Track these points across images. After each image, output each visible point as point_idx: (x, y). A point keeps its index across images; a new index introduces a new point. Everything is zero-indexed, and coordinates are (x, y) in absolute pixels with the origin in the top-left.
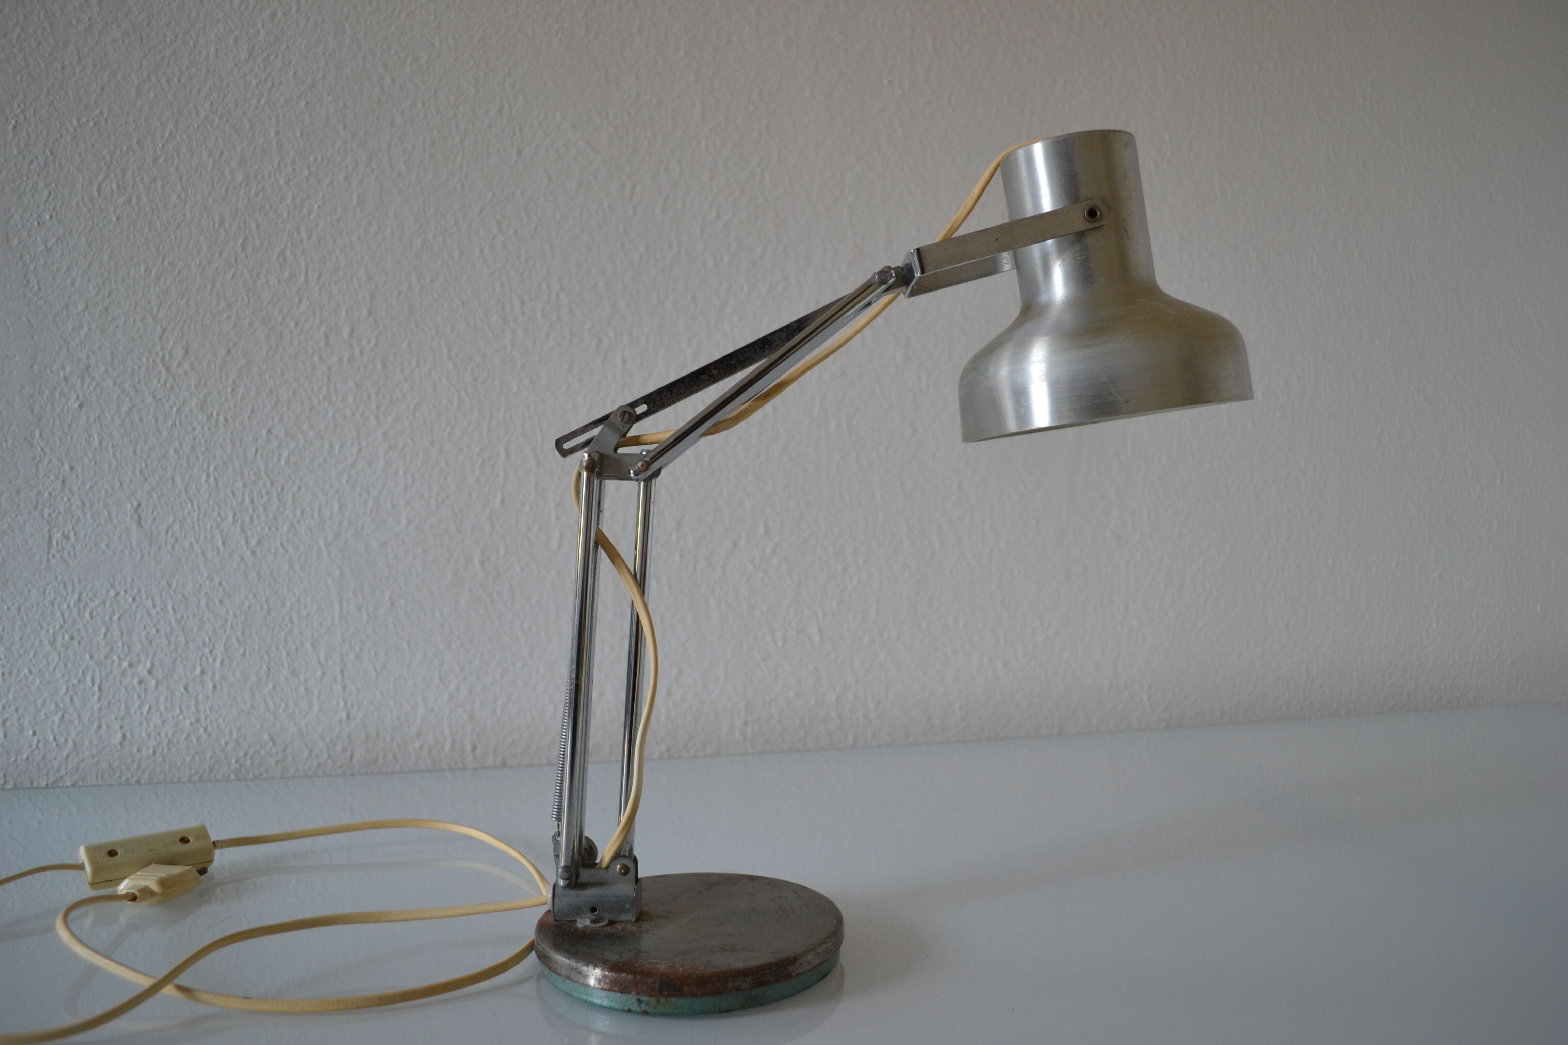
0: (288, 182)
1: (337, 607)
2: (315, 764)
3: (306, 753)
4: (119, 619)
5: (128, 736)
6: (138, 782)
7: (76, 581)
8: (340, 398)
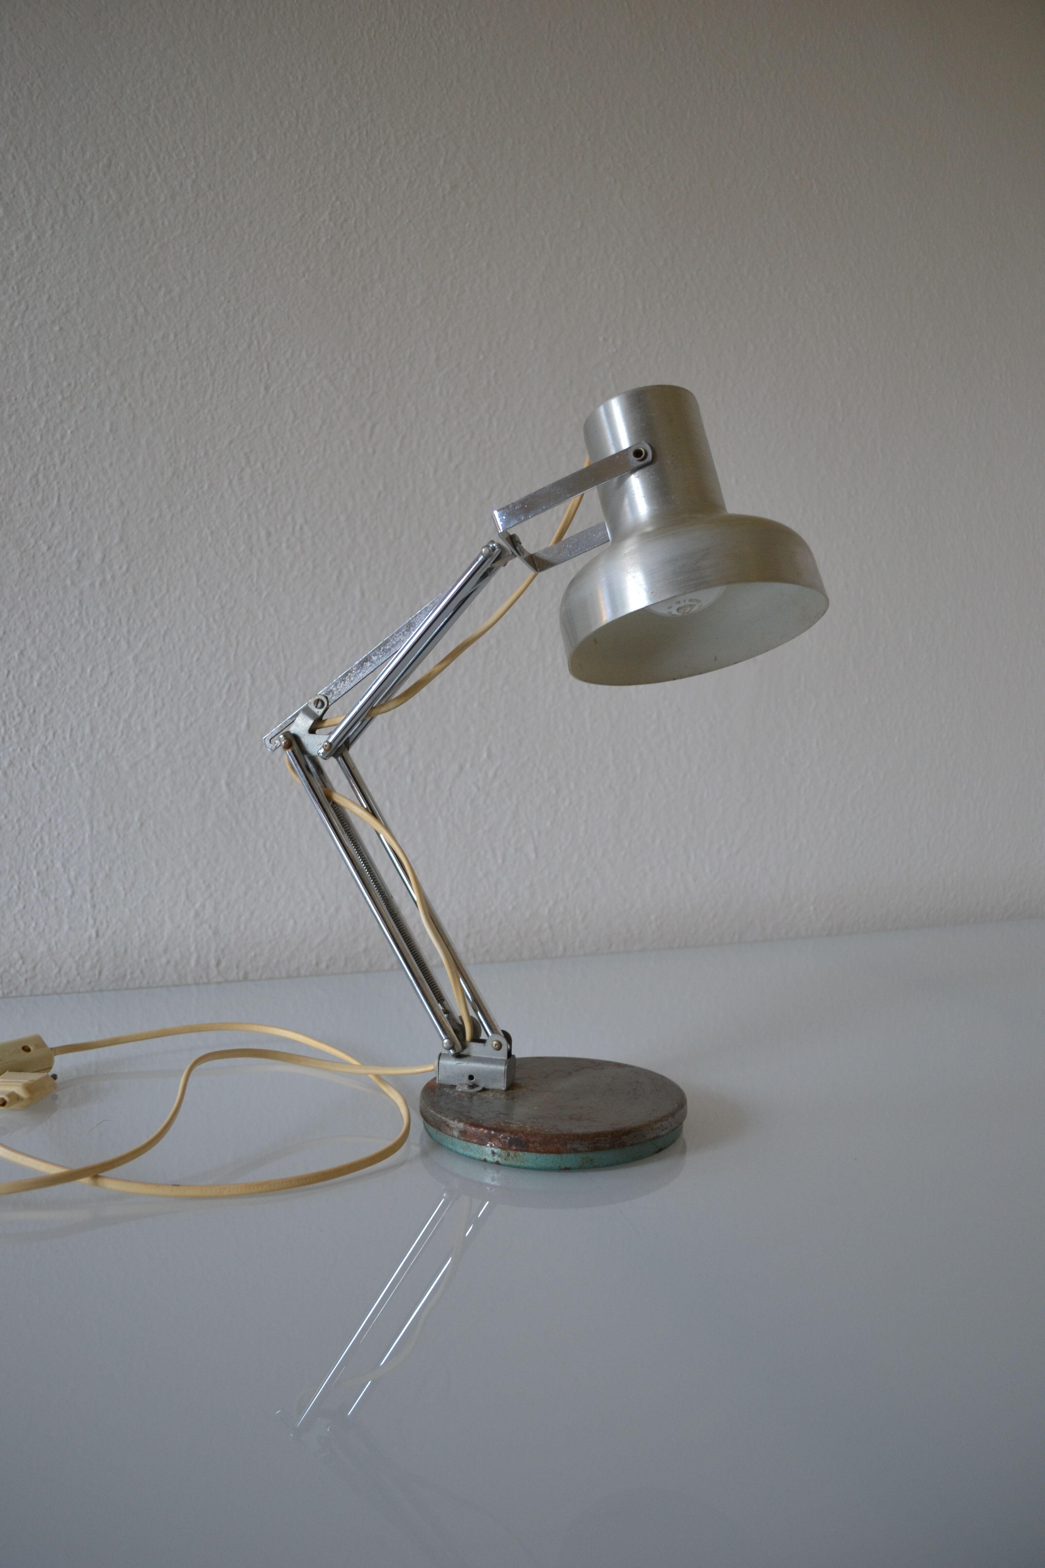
0: (41, 406)
1: (87, 827)
2: (64, 981)
3: (56, 971)
8: (92, 622)
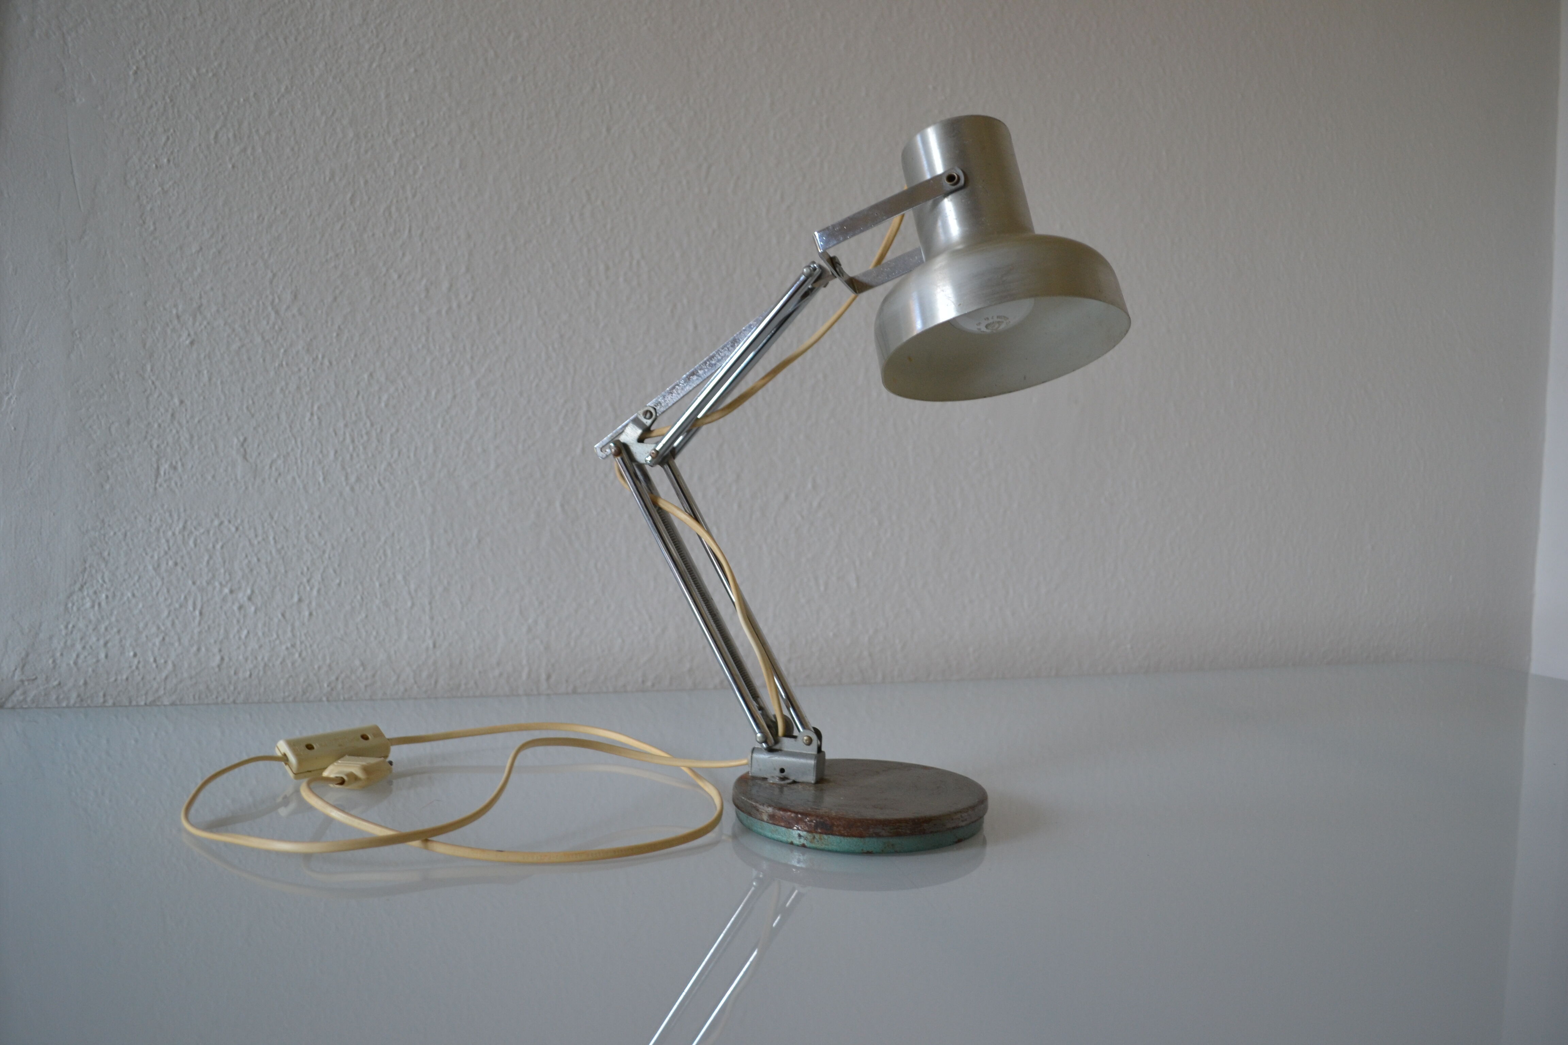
0: (395, 143)
1: (428, 542)
2: (402, 689)
3: (394, 678)
4: (222, 547)
5: (226, 659)
6: (234, 702)
7: (182, 510)
8: (437, 347)
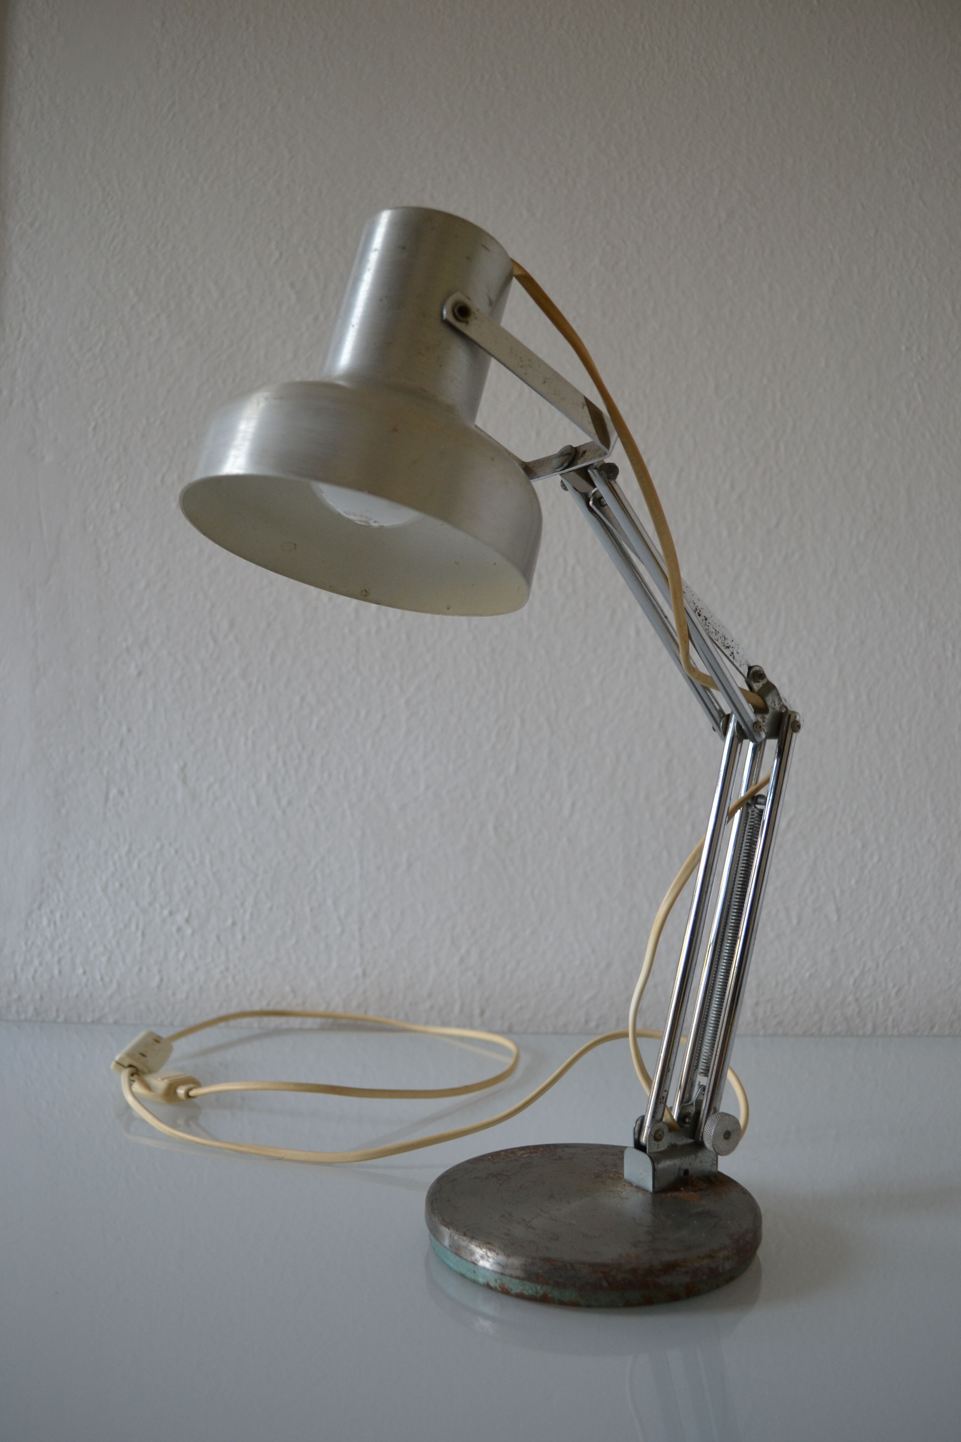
1: (358, 866)
4: (163, 870)
5: (165, 980)
7: (128, 833)
8: (367, 668)
